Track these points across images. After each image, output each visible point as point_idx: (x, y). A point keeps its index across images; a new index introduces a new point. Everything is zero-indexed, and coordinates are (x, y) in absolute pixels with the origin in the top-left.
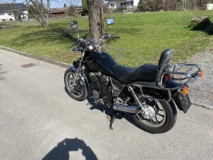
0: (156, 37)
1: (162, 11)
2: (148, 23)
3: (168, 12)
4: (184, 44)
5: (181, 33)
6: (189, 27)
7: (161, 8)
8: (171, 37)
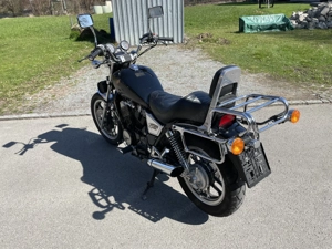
0: (26, 54)
1: (31, 16)
2: (10, 36)
3: (41, 17)
4: (67, 59)
5: (62, 46)
6: (71, 37)
7: (29, 12)
8: (49, 52)
